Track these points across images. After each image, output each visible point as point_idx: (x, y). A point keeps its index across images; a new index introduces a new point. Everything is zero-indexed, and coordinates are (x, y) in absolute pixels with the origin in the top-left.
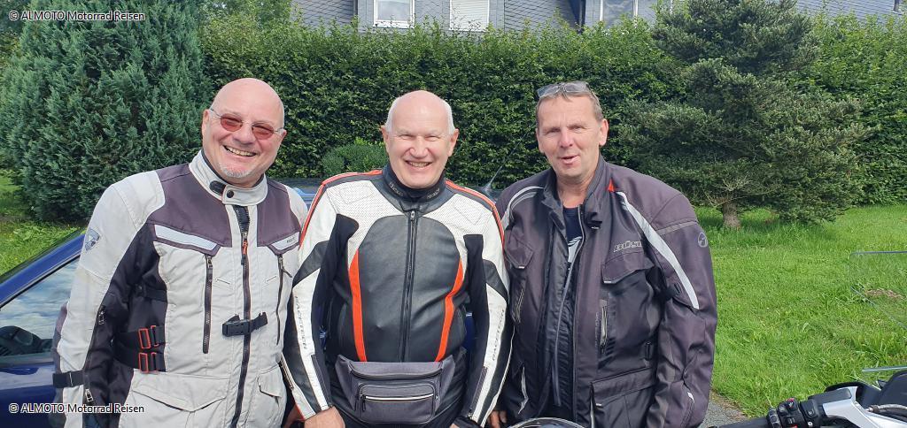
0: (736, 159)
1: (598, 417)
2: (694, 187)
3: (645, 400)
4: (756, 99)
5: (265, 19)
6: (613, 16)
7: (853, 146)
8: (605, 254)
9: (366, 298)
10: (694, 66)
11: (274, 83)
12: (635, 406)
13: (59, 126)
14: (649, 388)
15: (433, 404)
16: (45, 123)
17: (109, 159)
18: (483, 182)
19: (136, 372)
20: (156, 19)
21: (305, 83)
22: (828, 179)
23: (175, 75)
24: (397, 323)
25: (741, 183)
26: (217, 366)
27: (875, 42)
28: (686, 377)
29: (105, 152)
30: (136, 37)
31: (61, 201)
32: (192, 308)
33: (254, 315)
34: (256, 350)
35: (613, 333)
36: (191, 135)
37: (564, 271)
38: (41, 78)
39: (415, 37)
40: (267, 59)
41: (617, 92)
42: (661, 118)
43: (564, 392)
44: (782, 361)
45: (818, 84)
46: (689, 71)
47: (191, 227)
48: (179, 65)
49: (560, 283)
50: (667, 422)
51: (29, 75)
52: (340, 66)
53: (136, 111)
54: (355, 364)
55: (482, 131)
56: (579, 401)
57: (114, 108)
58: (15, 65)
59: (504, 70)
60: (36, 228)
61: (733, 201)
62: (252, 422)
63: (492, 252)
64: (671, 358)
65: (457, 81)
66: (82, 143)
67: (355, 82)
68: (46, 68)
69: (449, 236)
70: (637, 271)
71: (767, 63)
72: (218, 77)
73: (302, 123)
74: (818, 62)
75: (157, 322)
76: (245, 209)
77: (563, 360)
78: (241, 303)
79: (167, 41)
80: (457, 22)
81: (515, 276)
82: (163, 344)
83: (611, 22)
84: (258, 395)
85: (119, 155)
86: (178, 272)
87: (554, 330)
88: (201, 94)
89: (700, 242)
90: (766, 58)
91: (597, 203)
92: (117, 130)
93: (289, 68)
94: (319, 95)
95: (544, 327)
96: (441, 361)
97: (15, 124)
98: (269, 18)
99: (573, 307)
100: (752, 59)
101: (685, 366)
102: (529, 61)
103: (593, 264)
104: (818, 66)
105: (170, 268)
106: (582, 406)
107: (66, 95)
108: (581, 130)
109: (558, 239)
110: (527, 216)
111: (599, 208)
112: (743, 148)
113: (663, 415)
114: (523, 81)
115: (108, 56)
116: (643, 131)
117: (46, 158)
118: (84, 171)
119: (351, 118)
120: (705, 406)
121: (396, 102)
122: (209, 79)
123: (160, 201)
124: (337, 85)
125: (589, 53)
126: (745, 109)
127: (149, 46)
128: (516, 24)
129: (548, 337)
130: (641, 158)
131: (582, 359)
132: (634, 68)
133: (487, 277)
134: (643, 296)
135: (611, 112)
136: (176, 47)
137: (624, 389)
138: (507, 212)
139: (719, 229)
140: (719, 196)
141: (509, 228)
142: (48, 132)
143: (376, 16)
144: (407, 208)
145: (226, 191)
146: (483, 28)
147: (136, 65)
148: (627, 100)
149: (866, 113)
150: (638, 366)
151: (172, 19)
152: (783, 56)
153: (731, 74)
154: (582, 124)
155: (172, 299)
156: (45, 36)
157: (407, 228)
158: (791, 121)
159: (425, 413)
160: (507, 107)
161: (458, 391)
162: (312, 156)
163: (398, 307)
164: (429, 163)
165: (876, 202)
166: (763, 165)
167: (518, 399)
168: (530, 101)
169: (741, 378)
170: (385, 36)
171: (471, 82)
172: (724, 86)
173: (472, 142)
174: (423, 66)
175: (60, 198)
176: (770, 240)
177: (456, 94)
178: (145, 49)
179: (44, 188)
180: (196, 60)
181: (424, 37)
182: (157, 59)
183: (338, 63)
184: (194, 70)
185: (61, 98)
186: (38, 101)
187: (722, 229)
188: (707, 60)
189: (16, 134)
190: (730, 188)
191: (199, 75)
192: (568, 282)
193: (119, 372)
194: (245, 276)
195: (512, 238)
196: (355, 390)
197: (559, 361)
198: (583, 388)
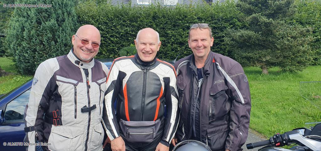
0: (266, 49)
1: (209, 141)
2: (251, 60)
3: (226, 135)
4: (273, 28)
5: (99, 3)
7: (310, 44)
8: (211, 85)
9: (129, 99)
10: (251, 16)
11: (102, 25)
12: (222, 137)
13: (28, 41)
14: (227, 131)
15: (153, 136)
16: (23, 40)
17: (45, 53)
18: (174, 59)
19: (53, 126)
20: (60, 3)
21: (113, 25)
22: (300, 56)
23: (67, 23)
24: (140, 108)
25: (268, 58)
26: (79, 123)
27: (318, 6)
28: (239, 127)
29: (44, 50)
30: (53, 10)
31: (29, 67)
32: (70, 103)
33: (91, 105)
34: (93, 117)
35: (214, 112)
37: (197, 91)
38: (21, 25)
39: (151, 8)
40: (99, 17)
41: (224, 26)
42: (239, 35)
43: (197, 133)
44: (282, 121)
45: (297, 22)
46: (249, 18)
47: (69, 76)
48: (68, 19)
49: (196, 95)
50: (233, 142)
51: (17, 24)
52: (125, 19)
53: (54, 36)
54: (126, 122)
55: (175, 41)
56: (202, 135)
57: (46, 35)
58: (13, 20)
59: (183, 19)
60: (21, 77)
61: (265, 65)
62: (92, 141)
63: (173, 84)
64: (234, 120)
65: (166, 23)
66: (36, 47)
67: (130, 24)
68: (23, 22)
69: (158, 78)
70: (222, 90)
71: (277, 15)
72: (82, 23)
73: (112, 39)
74: (297, 14)
75: (59, 109)
76: (87, 70)
77: (197, 121)
78: (87, 101)
79: (64, 11)
80: (166, 2)
81: (180, 92)
82: (61, 116)
84: (94, 132)
85: (48, 51)
86: (65, 91)
87: (193, 111)
89: (245, 80)
90: (277, 13)
91: (208, 67)
92: (48, 42)
93: (107, 20)
94: (118, 29)
95: (190, 110)
96: (155, 121)
97: (13, 41)
99: (200, 103)
100: (272, 13)
101: (239, 123)
102: (192, 16)
103: (207, 88)
104: (297, 16)
105: (62, 90)
106: (203, 137)
108: (205, 41)
109: (195, 80)
110: (184, 72)
111: (209, 68)
112: (269, 45)
113: (231, 140)
114: (190, 23)
115: (44, 17)
116: (233, 40)
117: (23, 52)
118: (37, 57)
119: (129, 37)
120: (246, 137)
121: (140, 32)
122: (79, 24)
123: (58, 68)
124: (124, 25)
125: (214, 12)
126: (269, 31)
127: (58, 13)
128: (188, 2)
129: (191, 113)
130: (233, 49)
131: (203, 121)
132: (230, 17)
133: (171, 92)
134: (224, 99)
135: (222, 33)
136: (67, 13)
137: (218, 131)
138: (178, 70)
139: (260, 75)
140: (260, 63)
141: (178, 75)
142: (24, 44)
144: (143, 68)
145: (80, 64)
146: (175, 4)
147: (54, 20)
148: (227, 29)
149: (314, 32)
150: (223, 124)
151: (66, 3)
152: (283, 12)
153: (264, 19)
154: (206, 39)
155: (64, 100)
156: (22, 10)
157: (143, 75)
158: (286, 36)
159: (150, 139)
160: (184, 33)
162: (115, 51)
163: (140, 103)
164: (151, 53)
165: (318, 64)
166: (277, 52)
167: (181, 135)
169: (267, 127)
170: (141, 8)
171: (171, 23)
172: (262, 23)
173: (172, 45)
174: (154, 18)
175: (29, 66)
176: (279, 78)
177: (166, 28)
178: (57, 14)
179: (23, 63)
180: (74, 18)
181: (154, 7)
182: (61, 17)
183: (124, 17)
184: (74, 21)
185: (29, 32)
186: (21, 33)
187: (261, 75)
188: (255, 14)
189: (13, 44)
190: (264, 60)
191: (76, 23)
192: (198, 94)
193: (47, 126)
194: (88, 92)
195: (179, 79)
196: (126, 131)
197: (195, 122)
198: (203, 131)
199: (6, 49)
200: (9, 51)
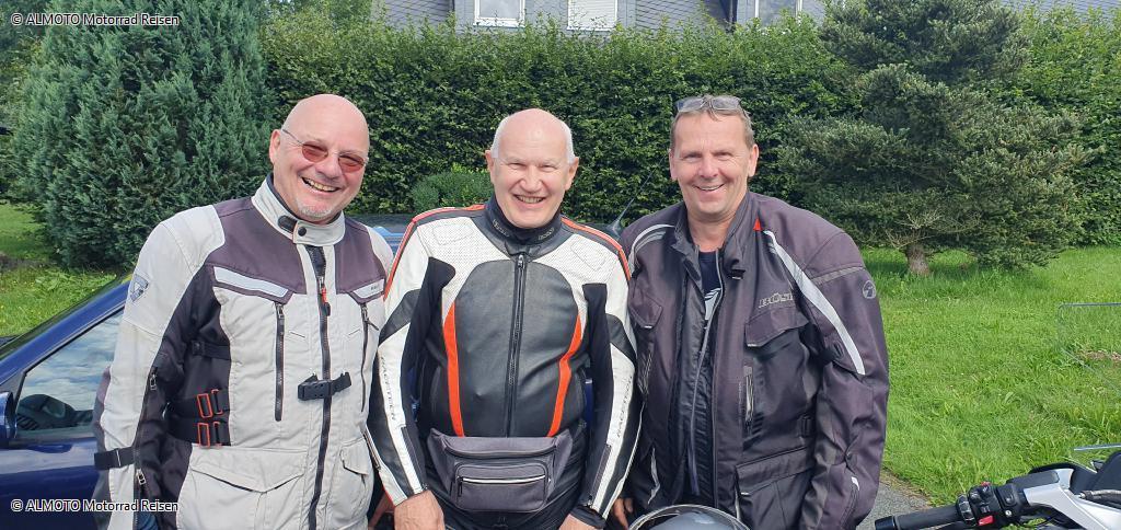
0: (924, 189)
1: (744, 508)
2: (871, 224)
3: (801, 485)
4: (949, 114)
5: (341, 16)
6: (772, 11)
7: (1071, 172)
8: (749, 311)
9: (465, 359)
10: (872, 73)
11: (352, 97)
12: (788, 493)
13: (90, 149)
14: (806, 471)
15: (545, 489)
16: (73, 146)
17: (150, 190)
18: (610, 218)
19: (196, 447)
20: (207, 18)
21: (389, 96)
22: (1039, 213)
23: (231, 87)
24: (500, 389)
25: (930, 218)
26: (292, 436)
27: (1099, 42)
28: (849, 459)
29: (146, 182)
30: (183, 41)
31: (93, 243)
32: (261, 367)
33: (334, 375)
34: (339, 417)
35: (760, 408)
36: (251, 161)
37: (700, 331)
38: (68, 91)
39: (525, 38)
40: (344, 67)
41: (776, 106)
42: (831, 139)
43: (703, 479)
44: (980, 440)
45: (1027, 94)
46: (866, 80)
47: (258, 270)
48: (235, 73)
49: (696, 347)
50: (826, 513)
51: (53, 88)
52: (433, 76)
53: (183, 131)
54: (452, 440)
55: (608, 155)
56: (721, 489)
57: (157, 128)
58: (36, 75)
59: (636, 79)
60: (63, 276)
61: (920, 242)
63: (616, 306)
64: (831, 436)
65: (578, 92)
66: (119, 172)
67: (452, 95)
68: (74, 79)
69: (564, 285)
70: (787, 331)
71: (963, 70)
72: (284, 89)
73: (387, 146)
74: (1027, 67)
75: (219, 386)
76: (320, 249)
77: (702, 440)
78: (319, 360)
79: (221, 45)
80: (578, 19)
81: (641, 338)
82: (227, 411)
83: (769, 19)
84: (341, 472)
85: (163, 185)
86: (243, 323)
87: (688, 404)
88: (263, 111)
89: (865, 293)
90: (961, 63)
91: (739, 248)
92: (160, 155)
93: (371, 77)
94: (407, 111)
95: (677, 400)
96: (554, 436)
97: (37, 148)
98: (346, 15)
99: (711, 375)
100: (944, 64)
101: (848, 445)
102: (666, 68)
103: (734, 322)
104: (1026, 73)
105: (234, 320)
106: (724, 495)
107: (98, 112)
108: (727, 157)
109: (692, 292)
110: (654, 263)
111: (740, 253)
112: (933, 175)
113: (821, 505)
114: (659, 93)
115: (149, 64)
116: (808, 154)
117: (74, 190)
118: (120, 205)
119: (446, 139)
121: (504, 122)
122: (272, 92)
123: (219, 240)
124: (429, 98)
125: (742, 57)
126: (934, 126)
127: (200, 51)
128: (651, 21)
129: (682, 413)
130: (807, 188)
131: (724, 439)
132: (798, 76)
133: (611, 335)
134: (797, 360)
135: (769, 131)
136: (232, 53)
137: (775, 473)
139: (902, 277)
140: (903, 235)
141: (635, 276)
142: (77, 158)
143: (477, 12)
144: (514, 251)
145: (297, 227)
146: (610, 26)
147: (183, 75)
148: (789, 115)
149: (1086, 131)
150: (793, 446)
151: (227, 18)
152: (983, 61)
153: (918, 84)
154: (730, 151)
155: (237, 356)
156: (73, 40)
157: (513, 276)
158: (992, 142)
159: (535, 499)
160: (640, 126)
161: (576, 474)
162: (399, 187)
163: (502, 372)
164: (543, 199)
165: (1100, 242)
166: (960, 197)
167: (646, 486)
168: (668, 117)
169: (928, 461)
170: (490, 37)
171: (595, 94)
172: (909, 99)
173: (596, 169)
174: (534, 74)
175: (91, 238)
176: (965, 289)
177: (576, 109)
178: (195, 55)
179: (73, 226)
180: (256, 69)
181: (537, 38)
182: (209, 67)
183: (431, 71)
184: (254, 81)
185: (93, 116)
186: (65, 119)
187: (906, 276)
188: (888, 66)
189: (38, 160)
190: (916, 225)
191: (260, 86)
192: (705, 345)
193: (174, 449)
194: (324, 328)
195: (637, 291)
196: (451, 471)
197: (696, 441)
198: (725, 474)
199: (12, 176)
200: (21, 182)
